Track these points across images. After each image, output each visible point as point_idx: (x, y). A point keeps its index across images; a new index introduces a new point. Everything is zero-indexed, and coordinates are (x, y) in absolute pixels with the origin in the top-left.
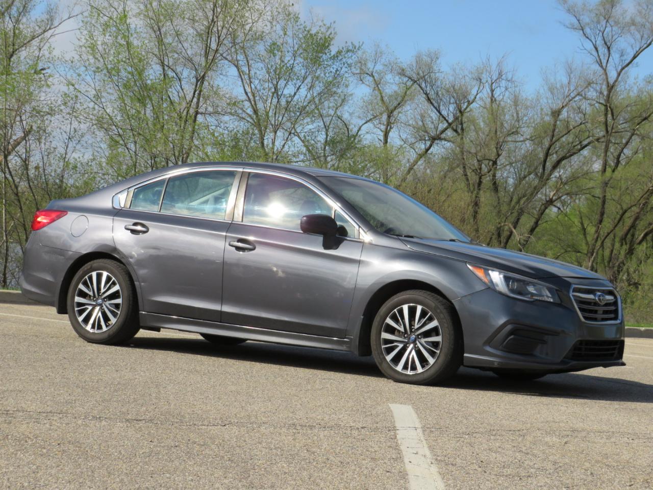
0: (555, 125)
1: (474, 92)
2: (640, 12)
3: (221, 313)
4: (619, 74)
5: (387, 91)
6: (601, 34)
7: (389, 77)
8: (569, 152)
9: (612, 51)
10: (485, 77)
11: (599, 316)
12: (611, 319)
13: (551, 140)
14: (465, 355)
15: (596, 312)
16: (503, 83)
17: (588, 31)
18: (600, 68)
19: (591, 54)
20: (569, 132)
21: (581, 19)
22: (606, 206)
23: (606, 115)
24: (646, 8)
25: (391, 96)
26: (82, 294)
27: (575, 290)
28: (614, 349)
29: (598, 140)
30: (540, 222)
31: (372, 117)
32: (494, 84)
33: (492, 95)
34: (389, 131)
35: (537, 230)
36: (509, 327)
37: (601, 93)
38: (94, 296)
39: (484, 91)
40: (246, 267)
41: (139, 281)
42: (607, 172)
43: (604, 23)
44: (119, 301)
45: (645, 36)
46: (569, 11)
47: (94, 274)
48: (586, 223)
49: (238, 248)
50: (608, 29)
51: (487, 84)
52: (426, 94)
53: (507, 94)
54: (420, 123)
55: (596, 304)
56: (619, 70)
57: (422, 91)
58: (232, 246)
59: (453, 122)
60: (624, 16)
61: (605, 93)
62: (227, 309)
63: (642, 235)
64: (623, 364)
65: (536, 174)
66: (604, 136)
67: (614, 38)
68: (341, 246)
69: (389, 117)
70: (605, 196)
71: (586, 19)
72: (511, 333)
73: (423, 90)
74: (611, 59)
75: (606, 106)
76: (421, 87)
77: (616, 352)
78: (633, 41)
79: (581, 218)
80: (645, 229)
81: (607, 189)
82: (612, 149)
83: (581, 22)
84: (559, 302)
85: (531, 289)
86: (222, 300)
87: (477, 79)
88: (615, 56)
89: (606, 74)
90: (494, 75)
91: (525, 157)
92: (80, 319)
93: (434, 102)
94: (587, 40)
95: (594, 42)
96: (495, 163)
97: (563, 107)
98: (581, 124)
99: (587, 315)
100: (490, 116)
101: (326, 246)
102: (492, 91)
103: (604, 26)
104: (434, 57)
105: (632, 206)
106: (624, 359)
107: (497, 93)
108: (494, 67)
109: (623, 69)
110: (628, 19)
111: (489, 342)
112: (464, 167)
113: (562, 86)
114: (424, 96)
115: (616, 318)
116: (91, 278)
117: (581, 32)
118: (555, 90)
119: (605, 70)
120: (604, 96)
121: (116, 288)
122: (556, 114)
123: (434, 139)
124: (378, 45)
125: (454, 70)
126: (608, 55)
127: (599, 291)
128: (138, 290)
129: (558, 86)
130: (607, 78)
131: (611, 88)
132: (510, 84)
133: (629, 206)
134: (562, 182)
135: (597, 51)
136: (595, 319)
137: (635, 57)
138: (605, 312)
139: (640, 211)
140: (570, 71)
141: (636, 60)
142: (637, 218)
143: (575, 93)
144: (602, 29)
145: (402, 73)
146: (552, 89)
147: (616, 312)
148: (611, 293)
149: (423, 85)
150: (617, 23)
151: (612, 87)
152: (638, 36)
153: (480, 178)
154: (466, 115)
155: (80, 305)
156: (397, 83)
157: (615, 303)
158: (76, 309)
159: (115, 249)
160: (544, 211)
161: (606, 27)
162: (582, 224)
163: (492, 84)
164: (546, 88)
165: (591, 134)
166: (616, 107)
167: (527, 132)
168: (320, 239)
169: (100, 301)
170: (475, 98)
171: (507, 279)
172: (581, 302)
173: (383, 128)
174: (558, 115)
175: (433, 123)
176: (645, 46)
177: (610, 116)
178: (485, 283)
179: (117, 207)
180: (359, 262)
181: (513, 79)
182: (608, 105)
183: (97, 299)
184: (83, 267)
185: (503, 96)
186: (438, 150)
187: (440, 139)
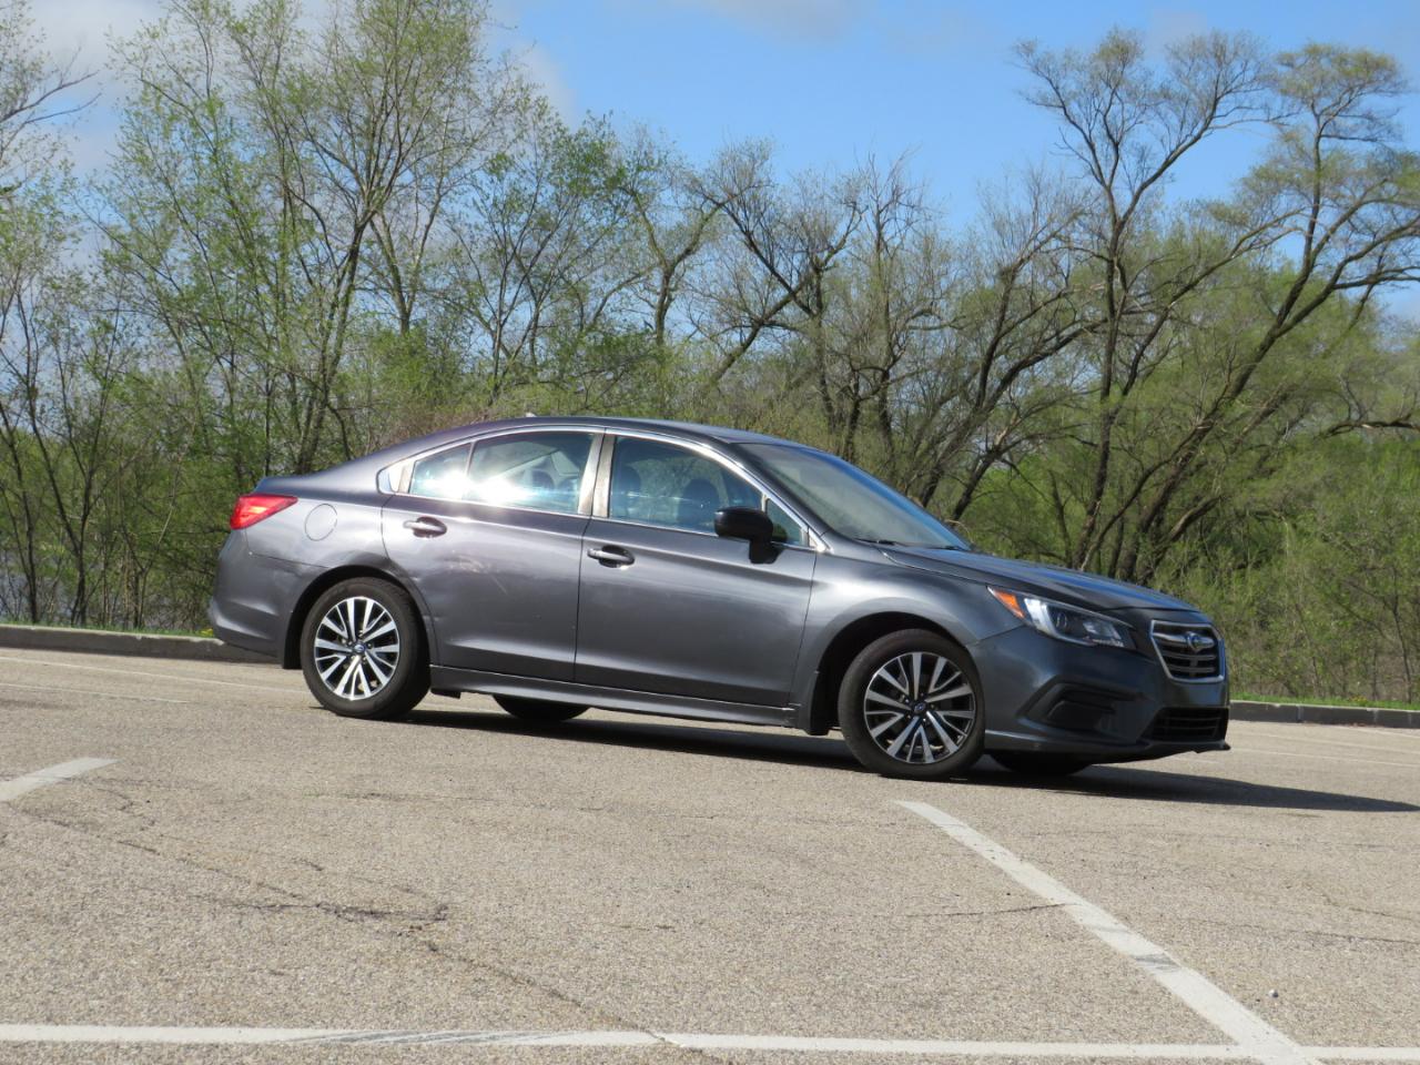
0: (1006, 298)
1: (841, 229)
2: (1179, 73)
3: (575, 666)
4: (1136, 198)
5: (662, 224)
6: (1100, 117)
7: (666, 196)
8: (1035, 351)
9: (1122, 151)
10: (864, 198)
11: (1192, 670)
12: (1209, 675)
13: (999, 329)
14: (987, 731)
15: (1187, 663)
16: (902, 212)
17: (1074, 108)
18: (1097, 185)
19: (1081, 157)
20: (1034, 312)
21: (1061, 86)
22: (1109, 463)
23: (1110, 279)
24: (1189, 62)
25: (670, 233)
26: (328, 635)
27: (1159, 629)
28: (1213, 723)
29: (1092, 329)
30: (974, 494)
31: (631, 276)
32: (883, 214)
33: (880, 236)
34: (668, 306)
35: (969, 509)
36: (1057, 688)
37: (1101, 236)
38: (350, 638)
39: (863, 225)
40: (619, 590)
41: (430, 615)
42: (1111, 395)
43: (1106, 93)
44: (394, 648)
45: (1190, 120)
46: (1036, 70)
47: (350, 602)
48: (1064, 494)
49: (604, 561)
50: (1115, 108)
51: (868, 212)
52: (748, 234)
53: (910, 234)
54: (733, 291)
55: (1187, 650)
56: (1136, 190)
57: (736, 227)
58: (595, 557)
59: (800, 288)
60: (1148, 82)
61: (1110, 235)
62: (584, 659)
63: (1182, 521)
64: (1227, 748)
65: (966, 396)
66: (1105, 321)
67: (1127, 125)
68: (779, 558)
69: (667, 278)
70: (1108, 443)
71: (1070, 84)
72: (1062, 696)
73: (739, 225)
74: (1120, 168)
75: (1111, 262)
76: (736, 220)
77: (1216, 727)
78: (1164, 130)
79: (1054, 485)
80: (1188, 509)
81: (1113, 429)
82: (1121, 348)
83: (1061, 91)
84: (1134, 648)
85: (1090, 628)
86: (576, 644)
87: (846, 203)
88: (1129, 160)
89: (1111, 198)
90: (883, 195)
91: (942, 360)
92: (325, 676)
93: (761, 249)
94: (1073, 127)
95: (1087, 133)
96: (886, 375)
97: (1022, 261)
98: (1059, 296)
99: (1176, 668)
100: (876, 279)
101: (756, 557)
102: (879, 227)
103: (1107, 100)
104: (759, 156)
105: (1161, 464)
106: (1228, 740)
107: (889, 231)
108: (883, 180)
109: (1144, 186)
110: (1155, 87)
111: (1025, 711)
112: (823, 383)
113: (1020, 219)
114: (743, 237)
115: (1216, 674)
116: (344, 608)
117: (1061, 111)
118: (1007, 228)
119: (1109, 189)
120: (1106, 241)
121: (390, 626)
122: (1008, 275)
123: (759, 324)
124: (645, 132)
125: (801, 183)
126: (1113, 158)
127: (1191, 629)
128: (429, 630)
129: (1013, 218)
130: (1113, 207)
131: (1119, 225)
132: (915, 213)
133: (1157, 463)
134: (1018, 415)
135: (1094, 152)
136: (1186, 675)
137: (1168, 163)
138: (1202, 664)
139: (1178, 473)
140: (1036, 189)
141: (1169, 170)
142: (1170, 489)
143: (1047, 232)
144: (1103, 109)
145: (694, 186)
146: (999, 226)
147: (1215, 663)
148: (1207, 633)
149: (741, 214)
150: (1132, 94)
151: (1123, 223)
152: (1174, 121)
153: (857, 405)
154: (826, 274)
155: (323, 652)
156: (683, 206)
157: (1215, 649)
158: (317, 659)
159: (387, 562)
160: (983, 470)
161: (1111, 104)
162: (1056, 496)
163: (880, 212)
164: (988, 222)
165: (1078, 317)
166: (1131, 263)
167: (946, 309)
168: (745, 546)
169: (358, 647)
170: (844, 241)
171: (1053, 611)
172: (1165, 646)
173: (655, 299)
174: (1013, 278)
175: (757, 290)
176: (1189, 140)
177: (1117, 280)
178: (1018, 618)
179: (385, 491)
180: (811, 584)
181: (923, 205)
182: (1115, 260)
183: (355, 644)
184: (330, 590)
185: (902, 238)
186: (768, 344)
187: (772, 324)
